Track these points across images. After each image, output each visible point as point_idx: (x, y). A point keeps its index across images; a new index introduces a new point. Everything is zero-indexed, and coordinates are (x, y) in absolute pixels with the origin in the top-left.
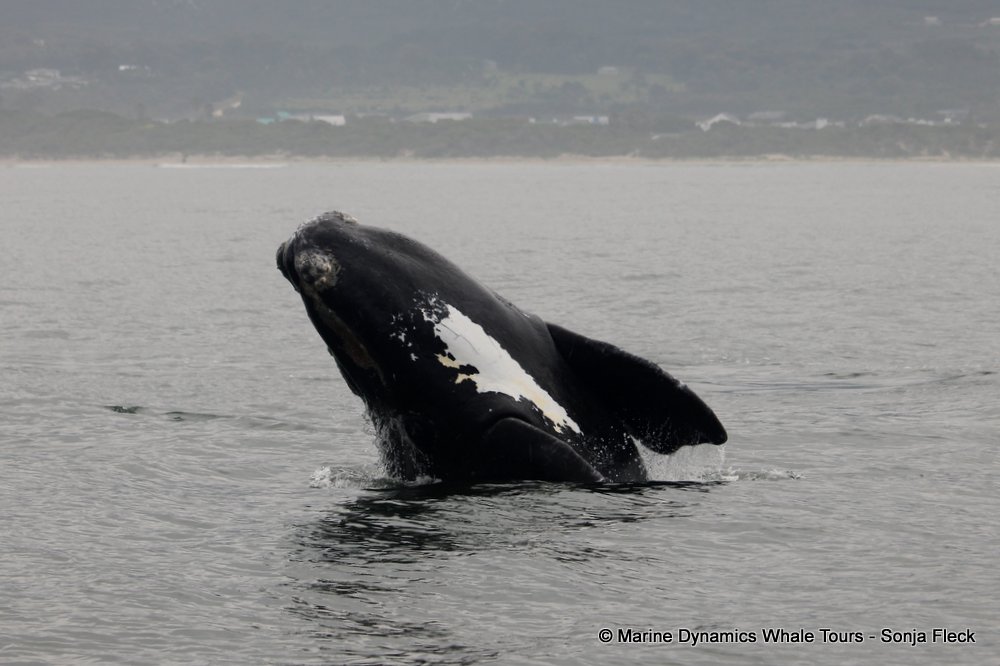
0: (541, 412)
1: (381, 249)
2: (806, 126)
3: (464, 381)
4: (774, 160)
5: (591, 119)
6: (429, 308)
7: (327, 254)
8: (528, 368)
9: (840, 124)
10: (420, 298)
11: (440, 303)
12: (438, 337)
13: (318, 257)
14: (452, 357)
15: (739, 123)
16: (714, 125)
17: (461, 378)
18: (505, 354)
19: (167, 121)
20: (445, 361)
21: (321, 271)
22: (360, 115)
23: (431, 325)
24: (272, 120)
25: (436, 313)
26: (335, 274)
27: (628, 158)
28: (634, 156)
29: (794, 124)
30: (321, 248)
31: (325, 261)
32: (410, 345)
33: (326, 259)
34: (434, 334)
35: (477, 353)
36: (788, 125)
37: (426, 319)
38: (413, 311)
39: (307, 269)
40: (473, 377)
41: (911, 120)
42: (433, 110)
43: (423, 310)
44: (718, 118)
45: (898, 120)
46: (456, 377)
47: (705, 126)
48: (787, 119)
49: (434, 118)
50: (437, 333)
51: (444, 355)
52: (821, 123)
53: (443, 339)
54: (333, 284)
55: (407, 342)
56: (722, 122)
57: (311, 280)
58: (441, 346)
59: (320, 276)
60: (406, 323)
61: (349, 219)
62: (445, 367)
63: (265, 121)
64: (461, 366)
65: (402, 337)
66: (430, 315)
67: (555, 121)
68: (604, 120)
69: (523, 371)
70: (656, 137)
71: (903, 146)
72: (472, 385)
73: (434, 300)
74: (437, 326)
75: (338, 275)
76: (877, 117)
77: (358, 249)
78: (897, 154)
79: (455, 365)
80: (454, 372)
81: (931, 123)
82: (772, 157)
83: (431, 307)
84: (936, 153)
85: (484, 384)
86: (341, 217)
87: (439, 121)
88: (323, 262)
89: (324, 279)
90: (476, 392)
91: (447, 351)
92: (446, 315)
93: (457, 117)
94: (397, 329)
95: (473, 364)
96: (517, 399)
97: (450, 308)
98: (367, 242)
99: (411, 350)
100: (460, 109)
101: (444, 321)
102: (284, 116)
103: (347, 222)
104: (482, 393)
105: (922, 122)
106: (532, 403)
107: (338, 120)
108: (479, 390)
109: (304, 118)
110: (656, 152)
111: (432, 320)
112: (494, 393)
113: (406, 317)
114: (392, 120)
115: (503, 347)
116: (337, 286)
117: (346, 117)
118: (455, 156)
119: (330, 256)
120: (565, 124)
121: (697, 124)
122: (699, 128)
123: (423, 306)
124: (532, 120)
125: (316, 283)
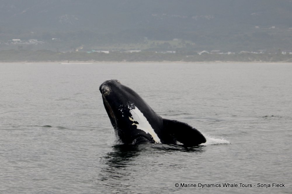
0: (153, 138)
1: (124, 91)
2: (225, 54)
3: (134, 125)
4: (217, 62)
5: (171, 52)
6: (130, 106)
7: (109, 87)
8: (153, 127)
9: (234, 53)
10: (129, 103)
11: (133, 105)
12: (130, 113)
13: (107, 87)
14: (132, 118)
15: (208, 53)
16: (202, 53)
17: (134, 124)
18: (148, 122)
19: (64, 52)
20: (131, 119)
21: (106, 91)
22: (113, 51)
23: (129, 109)
24: (91, 52)
25: (132, 107)
26: (110, 92)
27: (180, 61)
28: (182, 61)
29: (222, 53)
30: (108, 86)
31: (108, 88)
32: (123, 113)
33: (109, 88)
34: (129, 112)
35: (139, 119)
36: (221, 53)
37: (129, 108)
38: (126, 105)
39: (103, 90)
40: (137, 125)
41: (252, 52)
42: (131, 50)
43: (128, 106)
44: (203, 52)
45: (248, 52)
46: (132, 123)
47: (200, 54)
48: (221, 52)
49: (131, 51)
50: (130, 112)
51: (131, 117)
52: (229, 53)
53: (132, 113)
54: (109, 94)
55: (122, 112)
56: (204, 53)
57: (104, 93)
58: (130, 115)
59: (106, 92)
60: (123, 107)
61: (119, 82)
62: (130, 120)
63: (89, 52)
64: (134, 121)
65: (121, 111)
66: (130, 107)
67: (162, 52)
68: (174, 52)
69: (152, 128)
70: (187, 56)
71: (250, 59)
72: (136, 126)
73: (132, 104)
74: (131, 110)
75: (110, 93)
76: (243, 51)
77: (117, 88)
78: (248, 61)
79: (133, 120)
80: (132, 122)
81: (257, 53)
82: (216, 61)
83: (131, 106)
84: (258, 60)
85: (139, 127)
86: (117, 81)
87: (133, 52)
88: (107, 89)
89: (107, 93)
90: (136, 129)
91: (132, 117)
92: (134, 108)
93: (137, 51)
94: (121, 108)
95: (137, 121)
96: (147, 133)
97: (136, 107)
98: (120, 88)
99: (123, 114)
100: (138, 49)
101: (133, 110)
102: (94, 51)
103: (118, 82)
104: (138, 129)
105: (255, 53)
106: (151, 135)
107: (107, 52)
108: (137, 128)
109: (99, 52)
110: (187, 60)
111: (130, 108)
112: (141, 130)
113: (124, 106)
114: (121, 52)
115: (148, 120)
116: (109, 95)
117: (109, 51)
118: (137, 61)
119: (110, 88)
120: (165, 53)
121: (198, 53)
122: (198, 54)
123: (129, 105)
124: (156, 52)
125: (105, 93)
